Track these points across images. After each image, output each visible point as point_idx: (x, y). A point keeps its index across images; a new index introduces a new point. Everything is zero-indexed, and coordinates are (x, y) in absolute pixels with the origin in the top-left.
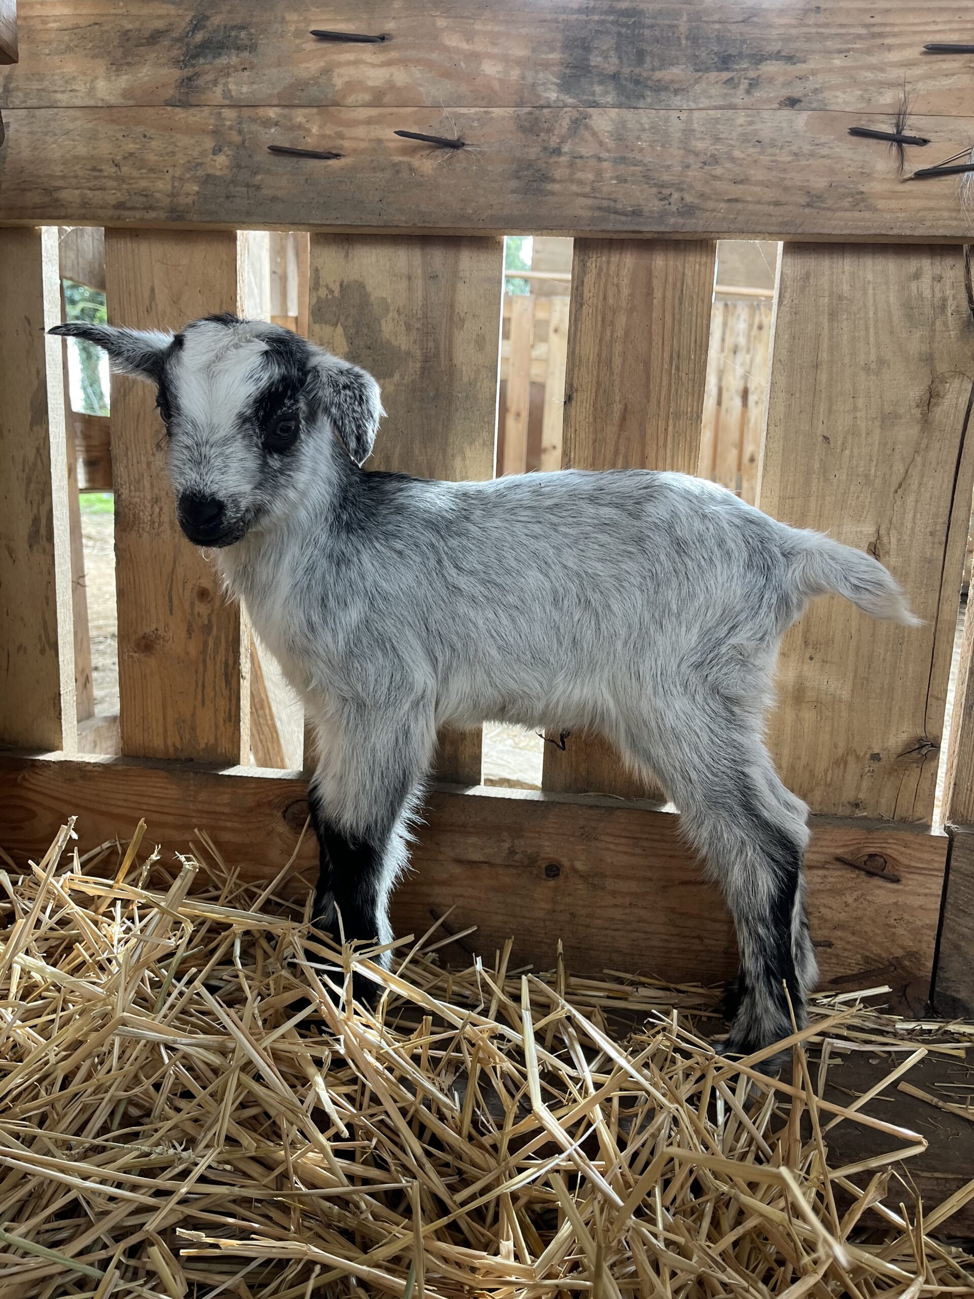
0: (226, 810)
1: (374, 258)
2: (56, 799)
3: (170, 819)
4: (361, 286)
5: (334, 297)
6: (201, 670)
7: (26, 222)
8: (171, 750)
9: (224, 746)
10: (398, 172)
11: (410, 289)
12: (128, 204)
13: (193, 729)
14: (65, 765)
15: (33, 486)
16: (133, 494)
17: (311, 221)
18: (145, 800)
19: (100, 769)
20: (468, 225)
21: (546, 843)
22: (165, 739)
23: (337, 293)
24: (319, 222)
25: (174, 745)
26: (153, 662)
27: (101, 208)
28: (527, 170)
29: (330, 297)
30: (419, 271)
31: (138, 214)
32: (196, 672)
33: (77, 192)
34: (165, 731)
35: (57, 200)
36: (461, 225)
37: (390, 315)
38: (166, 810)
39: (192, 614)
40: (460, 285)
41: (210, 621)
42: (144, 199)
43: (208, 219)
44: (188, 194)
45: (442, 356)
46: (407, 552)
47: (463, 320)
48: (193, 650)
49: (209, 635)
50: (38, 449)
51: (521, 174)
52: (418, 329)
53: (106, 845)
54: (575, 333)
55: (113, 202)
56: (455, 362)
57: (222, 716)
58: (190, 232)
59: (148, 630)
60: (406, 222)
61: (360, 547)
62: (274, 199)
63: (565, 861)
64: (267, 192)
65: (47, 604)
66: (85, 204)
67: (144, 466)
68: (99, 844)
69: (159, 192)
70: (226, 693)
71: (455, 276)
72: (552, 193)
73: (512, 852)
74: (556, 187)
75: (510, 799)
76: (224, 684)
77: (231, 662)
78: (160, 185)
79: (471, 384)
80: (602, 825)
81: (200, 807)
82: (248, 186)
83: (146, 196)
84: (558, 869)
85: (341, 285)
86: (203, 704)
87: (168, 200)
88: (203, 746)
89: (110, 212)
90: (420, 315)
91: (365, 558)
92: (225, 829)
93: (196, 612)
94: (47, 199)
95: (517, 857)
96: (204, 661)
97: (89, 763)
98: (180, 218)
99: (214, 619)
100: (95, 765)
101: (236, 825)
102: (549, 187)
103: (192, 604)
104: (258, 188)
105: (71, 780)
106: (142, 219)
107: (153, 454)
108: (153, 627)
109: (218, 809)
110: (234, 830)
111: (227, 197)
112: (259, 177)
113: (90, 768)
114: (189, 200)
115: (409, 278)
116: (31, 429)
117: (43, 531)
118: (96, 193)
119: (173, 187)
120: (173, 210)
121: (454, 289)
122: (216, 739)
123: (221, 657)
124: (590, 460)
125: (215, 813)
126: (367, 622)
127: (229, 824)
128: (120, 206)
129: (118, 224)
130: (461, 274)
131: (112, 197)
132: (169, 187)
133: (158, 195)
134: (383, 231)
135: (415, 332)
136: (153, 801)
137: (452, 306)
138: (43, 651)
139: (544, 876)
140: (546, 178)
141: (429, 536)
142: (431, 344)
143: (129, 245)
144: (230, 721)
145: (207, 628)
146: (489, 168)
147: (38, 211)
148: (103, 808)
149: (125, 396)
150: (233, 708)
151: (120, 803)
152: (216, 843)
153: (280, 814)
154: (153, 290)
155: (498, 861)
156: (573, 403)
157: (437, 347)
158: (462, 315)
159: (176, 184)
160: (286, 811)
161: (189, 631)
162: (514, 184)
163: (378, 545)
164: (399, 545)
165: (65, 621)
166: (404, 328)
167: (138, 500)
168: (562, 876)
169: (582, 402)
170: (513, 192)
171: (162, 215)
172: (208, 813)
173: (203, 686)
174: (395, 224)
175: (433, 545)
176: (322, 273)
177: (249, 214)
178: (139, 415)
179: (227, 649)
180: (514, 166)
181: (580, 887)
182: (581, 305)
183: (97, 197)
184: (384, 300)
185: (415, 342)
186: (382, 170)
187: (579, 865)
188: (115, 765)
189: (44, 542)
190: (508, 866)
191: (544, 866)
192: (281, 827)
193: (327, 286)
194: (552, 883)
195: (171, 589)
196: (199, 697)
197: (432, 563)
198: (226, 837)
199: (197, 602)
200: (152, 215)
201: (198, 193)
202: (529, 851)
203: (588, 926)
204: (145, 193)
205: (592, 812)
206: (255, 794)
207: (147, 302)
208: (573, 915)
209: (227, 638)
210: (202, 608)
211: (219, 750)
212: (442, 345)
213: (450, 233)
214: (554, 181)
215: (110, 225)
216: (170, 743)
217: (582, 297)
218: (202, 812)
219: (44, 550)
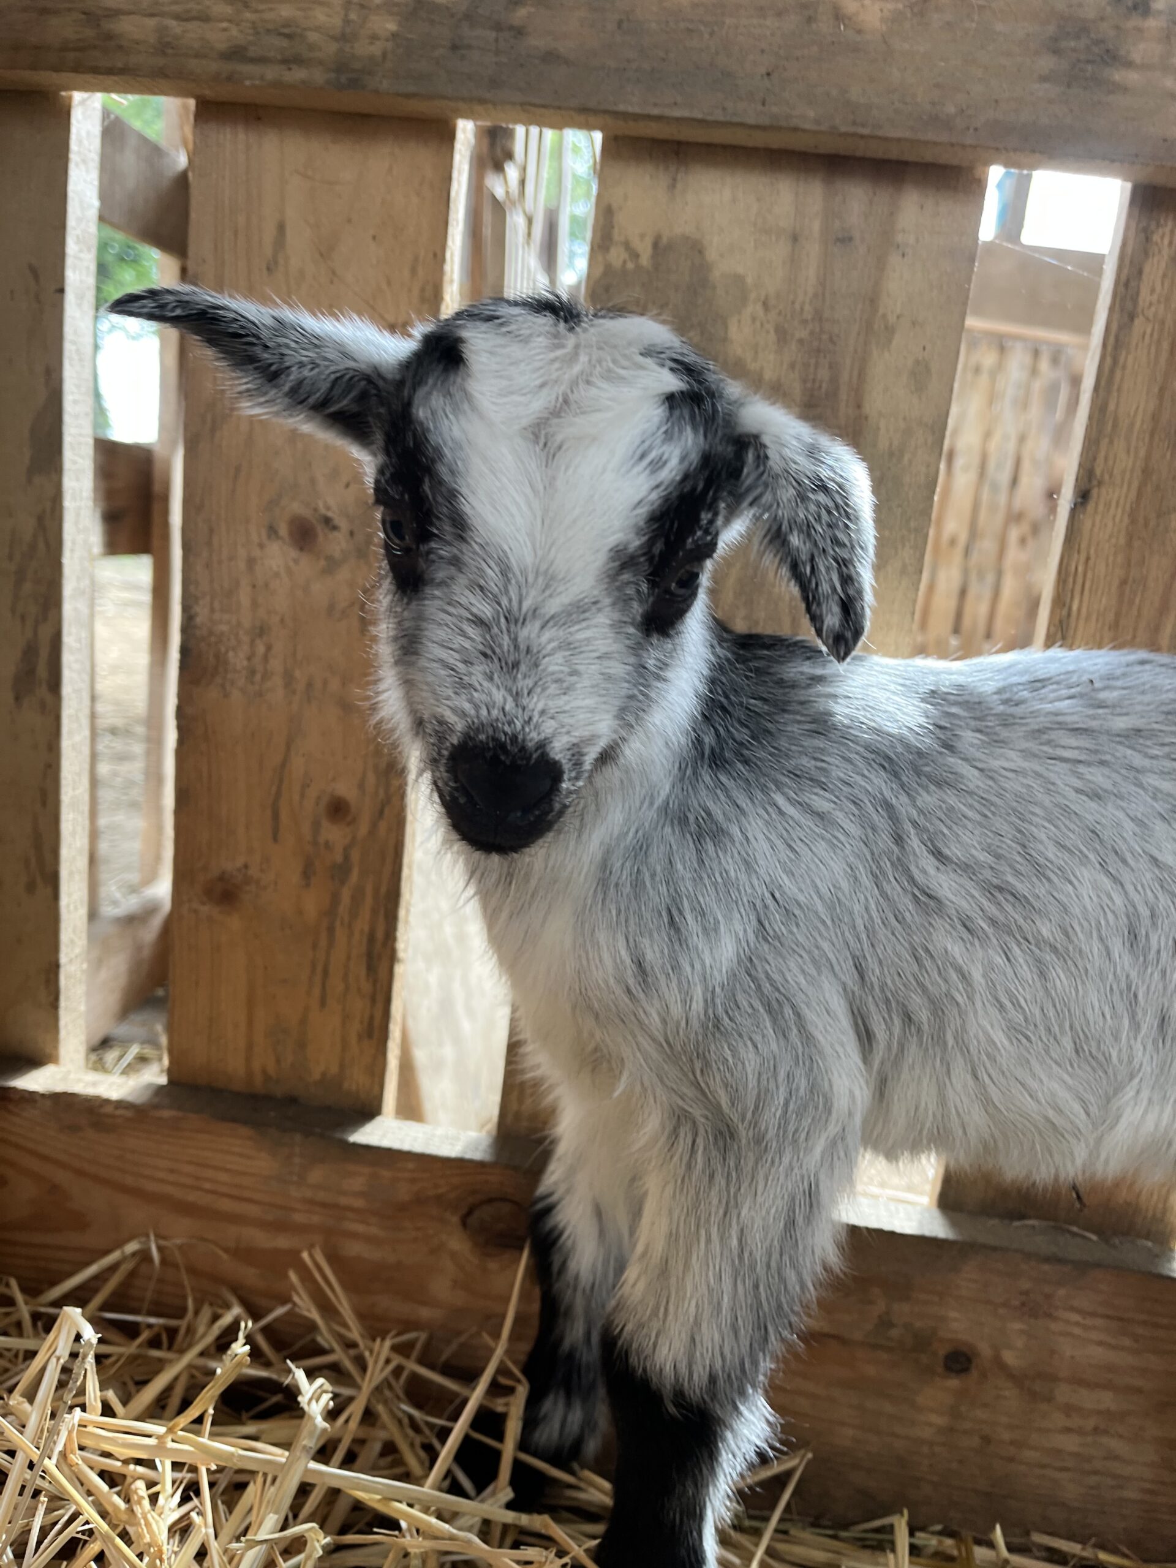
0: (359, 1203)
1: (727, 194)
2: (45, 1158)
3: (253, 1210)
4: (696, 248)
5: (638, 267)
6: (323, 943)
7: (44, 78)
8: (258, 1079)
9: (357, 1080)
10: (810, 20)
11: (794, 261)
12: (252, 52)
13: (302, 1045)
14: (63, 1102)
15: (28, 586)
16: (217, 616)
17: (621, 107)
18: (209, 1173)
19: (129, 1114)
20: (944, 137)
21: (953, 1314)
22: (248, 1059)
23: (645, 260)
24: (636, 109)
25: (264, 1072)
26: (235, 922)
27: (197, 56)
28: (1078, 37)
29: (630, 266)
30: (816, 226)
31: (271, 73)
32: (315, 947)
33: (152, 22)
34: (250, 1047)
35: (109, 36)
36: (930, 136)
37: (749, 309)
38: (247, 1194)
39: (315, 843)
40: (894, 259)
41: (346, 857)
42: (285, 43)
43: (411, 89)
44: (374, 38)
45: (843, 395)
46: (839, 816)
47: (890, 330)
48: (312, 904)
49: (343, 882)
50: (40, 519)
51: (1064, 44)
52: (801, 341)
53: (132, 1247)
54: (1112, 371)
55: (222, 46)
56: (867, 409)
57: (355, 1027)
58: (365, 117)
59: (229, 866)
60: (817, 122)
61: (743, 801)
62: (550, 57)
63: (985, 1350)
64: (537, 42)
65: (44, 804)
66: (165, 46)
67: (242, 565)
68: (119, 1244)
69: (317, 29)
70: (366, 987)
71: (886, 240)
72: (1125, 89)
73: (885, 1323)
74: (1132, 77)
75: (892, 1234)
76: (363, 972)
77: (380, 934)
78: (320, 16)
79: (891, 454)
80: (1062, 1292)
81: (309, 1194)
82: (498, 27)
83: (289, 36)
84: (969, 1360)
85: (656, 245)
86: (323, 1003)
87: (332, 48)
88: (317, 1076)
89: (214, 66)
90: (808, 314)
91: (755, 827)
92: (354, 1235)
93: (321, 840)
94: (89, 33)
95: (894, 1333)
96: (331, 930)
97: (107, 1101)
98: (355, 83)
99: (355, 855)
100: (120, 1104)
101: (374, 1230)
102: (1118, 75)
103: (316, 826)
104: (519, 32)
105: (73, 1128)
106: (277, 84)
107: (261, 546)
108: (240, 862)
109: (343, 1201)
110: (369, 1239)
111: (455, 47)
112: (522, 12)
113: (108, 1109)
114: (376, 49)
115: (795, 238)
116: (29, 481)
117: (42, 671)
118: (191, 26)
119: (347, 21)
120: (341, 66)
121: (881, 264)
122: (342, 1066)
123: (362, 924)
124: (1111, 616)
125: (336, 1206)
126: (748, 963)
127: (360, 1228)
128: (236, 53)
129: (224, 92)
130: (900, 238)
131: (219, 36)
132: (337, 21)
133: (313, 37)
134: (759, 140)
135: (794, 346)
136: (223, 1177)
137: (873, 301)
138: (31, 888)
139: (940, 1369)
140: (1112, 57)
141: (879, 782)
142: (824, 374)
143: (241, 136)
144: (370, 1035)
145: (341, 871)
146: (999, 27)
147: (71, 55)
148: (129, 1180)
149: (213, 430)
150: (378, 1015)
151: (161, 1175)
152: (334, 1259)
153: (455, 1219)
154: (281, 228)
155: (858, 1336)
156: (1090, 506)
157: (834, 380)
158: (892, 319)
159: (353, 16)
160: (469, 1213)
161: (307, 874)
162: (1046, 63)
163: (780, 800)
164: (821, 802)
165: (74, 834)
166: (772, 337)
167: (224, 628)
168: (974, 1373)
169: (1108, 505)
170: (1044, 79)
171: (319, 76)
172: (324, 1205)
173: (326, 973)
174: (795, 122)
175: (888, 807)
176: (620, 218)
177: (494, 83)
178: (238, 469)
179: (374, 911)
180: (1051, 29)
181: (1007, 1393)
182: (1132, 317)
183: (191, 33)
184: (739, 279)
185: (792, 366)
186: (779, 14)
187: (1009, 1357)
188: (155, 1107)
189: (43, 692)
190: (875, 1347)
191: (942, 1352)
192: (458, 1243)
193: (627, 245)
194: (954, 1383)
195: (278, 794)
196: (317, 991)
197: (884, 841)
198: (354, 1249)
199: (325, 823)
200: (299, 74)
201: (394, 36)
202: (918, 1324)
203: (1011, 1460)
204: (289, 32)
205: (1046, 1267)
206: (413, 1181)
207: (268, 250)
208: (986, 1440)
209: (376, 891)
210: (334, 834)
211: (346, 1085)
212: (845, 377)
213: (894, 154)
214: (1129, 64)
215: (208, 93)
216: (256, 1066)
217: (1135, 300)
218: (311, 1202)
219: (43, 705)
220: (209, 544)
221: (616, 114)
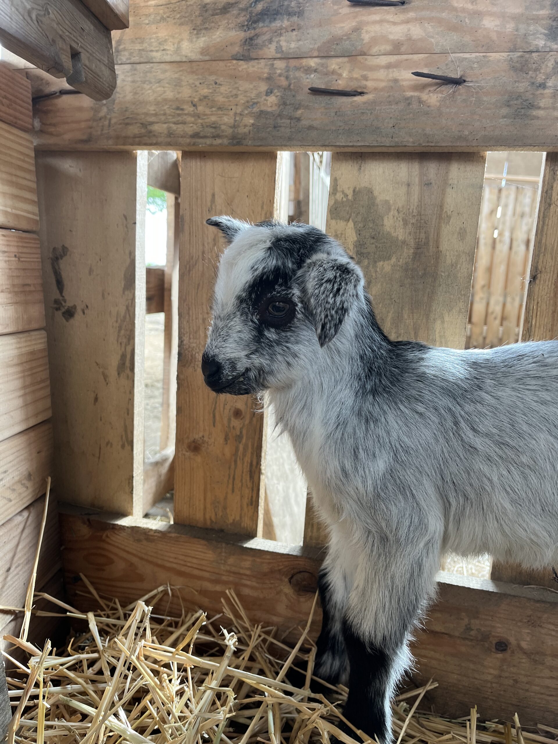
0: (248, 572)
1: (381, 170)
2: (128, 552)
3: (206, 575)
4: (370, 191)
5: (348, 200)
6: (233, 466)
7: (127, 147)
8: (208, 522)
9: (246, 522)
10: (409, 104)
11: (408, 193)
12: (201, 134)
13: (225, 508)
14: (135, 530)
15: (123, 332)
16: (191, 341)
17: (338, 144)
18: (189, 559)
19: (159, 535)
20: (464, 144)
21: (498, 625)
22: (204, 514)
23: (350, 197)
24: (344, 144)
25: (211, 519)
26: (199, 459)
27: (182, 137)
28: (517, 99)
29: (344, 199)
30: (417, 180)
31: (208, 141)
32: (229, 468)
33: (165, 126)
34: (205, 508)
35: (150, 132)
36: (458, 144)
37: (392, 213)
38: (204, 568)
39: (229, 427)
40: (449, 190)
41: (241, 432)
42: (213, 130)
43: (259, 144)
44: (245, 126)
45: (431, 244)
46: (428, 414)
47: (449, 217)
48: (228, 451)
49: (240, 442)
50: (127, 307)
51: (511, 103)
52: (413, 224)
53: (161, 589)
54: (543, 227)
55: (190, 133)
56: (441, 248)
57: (246, 501)
58: (243, 153)
59: (197, 437)
60: (414, 143)
62: (311, 128)
63: (512, 640)
64: (305, 123)
65: (128, 414)
66: (170, 134)
67: (201, 321)
68: (156, 587)
69: (224, 124)
70: (250, 484)
71: (445, 183)
72: (538, 118)
73: (468, 629)
74: (541, 113)
75: (469, 588)
76: (248, 479)
77: (254, 463)
78: (226, 119)
79: (452, 265)
80: (546, 616)
81: (228, 568)
82: (291, 118)
83: (215, 128)
84: (506, 646)
85: (354, 191)
86: (233, 491)
87: (231, 131)
88: (231, 521)
89: (188, 140)
90: (415, 213)
92: (246, 586)
93: (231, 426)
94: (143, 131)
95: (472, 633)
96: (236, 462)
97: (151, 530)
98: (239, 143)
99: (244, 432)
100: (156, 531)
101: (254, 584)
102: (535, 113)
103: (229, 420)
104: (299, 119)
105: (139, 541)
106: (211, 145)
107: (208, 313)
108: (201, 435)
109: (242, 571)
110: (252, 588)
111: (275, 127)
112: (299, 112)
113: (152, 533)
114: (246, 130)
115: (409, 185)
116: (124, 293)
117: (128, 364)
118: (179, 126)
119: (235, 121)
120: (234, 137)
121: (443, 192)
122: (241, 517)
123: (247, 459)
124: (549, 326)
125: (239, 574)
126: (391, 471)
127: (248, 583)
128: (196, 135)
129: (193, 149)
130: (450, 182)
131: (190, 129)
132: (232, 121)
133: (223, 127)
134: (392, 150)
135: (410, 226)
136: (195, 561)
137: (441, 207)
138: (123, 446)
139: (494, 650)
140: (532, 106)
142: (423, 235)
143: (199, 163)
144: (252, 504)
145: (239, 438)
146: (485, 99)
147: (137, 139)
148: (160, 562)
149: (189, 271)
150: (255, 496)
151: (171, 560)
152: (239, 595)
153: (286, 580)
154: (213, 195)
155: (457, 634)
156: (537, 281)
157: (427, 238)
158: (449, 213)
159: (237, 119)
160: (292, 577)
161: (226, 439)
162: (504, 111)
165: (138, 425)
166: (401, 223)
167: (194, 345)
168: (509, 651)
169: (545, 281)
170: (504, 117)
171: (226, 141)
172: (234, 573)
173: (234, 479)
174: (404, 144)
176: (340, 182)
177: (290, 139)
178: (199, 285)
179: (252, 454)
180: (506, 97)
181: (524, 661)
182: (550, 205)
183: (179, 129)
184: (387, 202)
185: (410, 233)
186: (397, 103)
187: (524, 645)
188: (170, 532)
189: (128, 371)
190: (465, 639)
191: (494, 642)
192: (287, 589)
193: (343, 192)
194: (500, 655)
195: (215, 409)
196: (230, 486)
198: (246, 591)
199: (232, 419)
200: (218, 141)
201: (253, 125)
202: (483, 629)
204: (214, 126)
205: (538, 605)
206: (269, 563)
207: (209, 204)
208: (516, 681)
209: (253, 445)
210: (236, 423)
211: (242, 525)
212: (431, 236)
213: (446, 150)
214: (539, 108)
215: (186, 149)
216: (208, 517)
217: (551, 199)
218: (230, 572)
219: (128, 377)
220: (189, 314)
221: (336, 146)
